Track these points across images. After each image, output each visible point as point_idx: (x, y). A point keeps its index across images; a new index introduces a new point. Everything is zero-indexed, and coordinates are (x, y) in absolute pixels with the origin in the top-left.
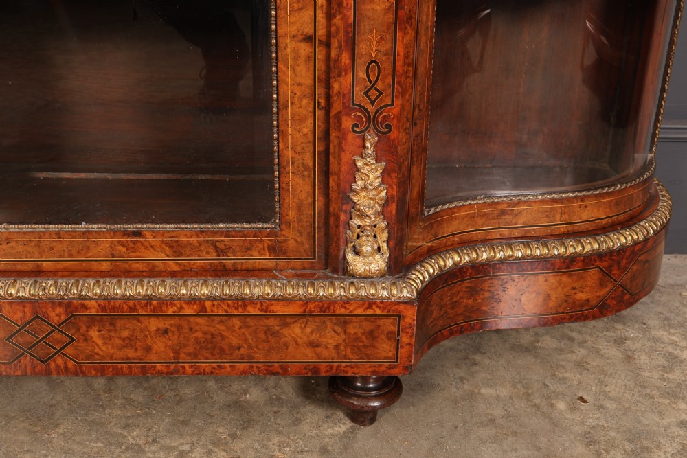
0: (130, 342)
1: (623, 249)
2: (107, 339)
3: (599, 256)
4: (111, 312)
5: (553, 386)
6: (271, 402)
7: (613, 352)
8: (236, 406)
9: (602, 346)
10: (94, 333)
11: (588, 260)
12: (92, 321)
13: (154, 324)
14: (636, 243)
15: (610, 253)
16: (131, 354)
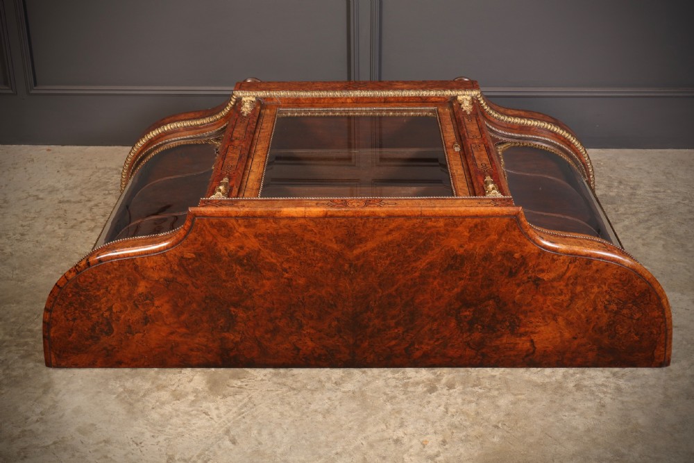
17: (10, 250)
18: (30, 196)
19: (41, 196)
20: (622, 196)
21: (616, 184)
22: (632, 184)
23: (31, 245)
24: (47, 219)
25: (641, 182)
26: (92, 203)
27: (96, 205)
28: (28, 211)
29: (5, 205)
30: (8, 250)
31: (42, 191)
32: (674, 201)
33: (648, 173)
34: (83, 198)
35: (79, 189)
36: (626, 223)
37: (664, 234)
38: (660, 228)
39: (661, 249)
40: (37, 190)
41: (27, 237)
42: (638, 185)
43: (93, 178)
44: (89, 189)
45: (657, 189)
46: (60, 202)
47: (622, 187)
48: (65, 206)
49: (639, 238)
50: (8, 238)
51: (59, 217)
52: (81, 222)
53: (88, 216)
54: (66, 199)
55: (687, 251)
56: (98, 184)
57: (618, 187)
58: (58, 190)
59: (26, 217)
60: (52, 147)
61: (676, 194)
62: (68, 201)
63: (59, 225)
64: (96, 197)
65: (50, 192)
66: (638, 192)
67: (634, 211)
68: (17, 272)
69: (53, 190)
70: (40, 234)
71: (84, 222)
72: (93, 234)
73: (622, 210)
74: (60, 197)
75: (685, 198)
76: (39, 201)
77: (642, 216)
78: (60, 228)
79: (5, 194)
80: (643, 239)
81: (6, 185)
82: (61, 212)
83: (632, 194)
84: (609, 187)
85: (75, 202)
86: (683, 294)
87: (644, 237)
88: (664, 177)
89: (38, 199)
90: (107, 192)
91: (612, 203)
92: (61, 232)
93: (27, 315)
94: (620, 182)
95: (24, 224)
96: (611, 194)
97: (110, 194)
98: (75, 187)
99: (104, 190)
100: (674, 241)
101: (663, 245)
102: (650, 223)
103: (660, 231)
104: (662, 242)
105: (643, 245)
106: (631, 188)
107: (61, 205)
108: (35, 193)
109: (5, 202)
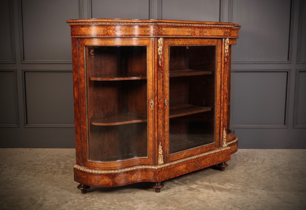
18: (21, 163)
19: (26, 163)
20: (259, 163)
21: (256, 159)
22: (262, 159)
23: (20, 178)
24: (28, 170)
25: (266, 158)
26: (46, 165)
27: (48, 166)
28: (20, 167)
30: (11, 179)
31: (26, 161)
32: (280, 164)
33: (268, 156)
34: (43, 163)
35: (41, 161)
36: (262, 170)
37: (278, 174)
38: (276, 172)
41: (19, 175)
43: (47, 158)
44: (45, 161)
45: (272, 161)
46: (33, 165)
47: (258, 160)
48: (35, 166)
49: (268, 175)
50: (11, 176)
51: (33, 169)
52: (42, 171)
53: (45, 169)
55: (289, 179)
56: (49, 159)
58: (33, 161)
59: (19, 169)
60: (31, 149)
61: (280, 162)
62: (37, 165)
63: (33, 172)
64: (48, 163)
65: (30, 162)
66: (265, 161)
67: (264, 167)
69: (31, 161)
70: (24, 174)
71: (43, 171)
72: (46, 174)
73: (260, 167)
74: (34, 163)
77: (268, 168)
78: (33, 173)
79: (11, 162)
81: (12, 160)
83: (263, 162)
85: (39, 165)
86: (290, 192)
87: (271, 175)
88: (274, 157)
89: (25, 164)
91: (255, 165)
93: (17, 200)
94: (257, 159)
95: (18, 171)
96: (255, 162)
97: (53, 162)
98: (40, 160)
99: (51, 161)
100: (283, 176)
101: (279, 177)
102: (272, 171)
103: (276, 173)
104: (278, 176)
105: (271, 177)
106: (262, 160)
107: (34, 166)
108: (23, 162)
109: (11, 165)
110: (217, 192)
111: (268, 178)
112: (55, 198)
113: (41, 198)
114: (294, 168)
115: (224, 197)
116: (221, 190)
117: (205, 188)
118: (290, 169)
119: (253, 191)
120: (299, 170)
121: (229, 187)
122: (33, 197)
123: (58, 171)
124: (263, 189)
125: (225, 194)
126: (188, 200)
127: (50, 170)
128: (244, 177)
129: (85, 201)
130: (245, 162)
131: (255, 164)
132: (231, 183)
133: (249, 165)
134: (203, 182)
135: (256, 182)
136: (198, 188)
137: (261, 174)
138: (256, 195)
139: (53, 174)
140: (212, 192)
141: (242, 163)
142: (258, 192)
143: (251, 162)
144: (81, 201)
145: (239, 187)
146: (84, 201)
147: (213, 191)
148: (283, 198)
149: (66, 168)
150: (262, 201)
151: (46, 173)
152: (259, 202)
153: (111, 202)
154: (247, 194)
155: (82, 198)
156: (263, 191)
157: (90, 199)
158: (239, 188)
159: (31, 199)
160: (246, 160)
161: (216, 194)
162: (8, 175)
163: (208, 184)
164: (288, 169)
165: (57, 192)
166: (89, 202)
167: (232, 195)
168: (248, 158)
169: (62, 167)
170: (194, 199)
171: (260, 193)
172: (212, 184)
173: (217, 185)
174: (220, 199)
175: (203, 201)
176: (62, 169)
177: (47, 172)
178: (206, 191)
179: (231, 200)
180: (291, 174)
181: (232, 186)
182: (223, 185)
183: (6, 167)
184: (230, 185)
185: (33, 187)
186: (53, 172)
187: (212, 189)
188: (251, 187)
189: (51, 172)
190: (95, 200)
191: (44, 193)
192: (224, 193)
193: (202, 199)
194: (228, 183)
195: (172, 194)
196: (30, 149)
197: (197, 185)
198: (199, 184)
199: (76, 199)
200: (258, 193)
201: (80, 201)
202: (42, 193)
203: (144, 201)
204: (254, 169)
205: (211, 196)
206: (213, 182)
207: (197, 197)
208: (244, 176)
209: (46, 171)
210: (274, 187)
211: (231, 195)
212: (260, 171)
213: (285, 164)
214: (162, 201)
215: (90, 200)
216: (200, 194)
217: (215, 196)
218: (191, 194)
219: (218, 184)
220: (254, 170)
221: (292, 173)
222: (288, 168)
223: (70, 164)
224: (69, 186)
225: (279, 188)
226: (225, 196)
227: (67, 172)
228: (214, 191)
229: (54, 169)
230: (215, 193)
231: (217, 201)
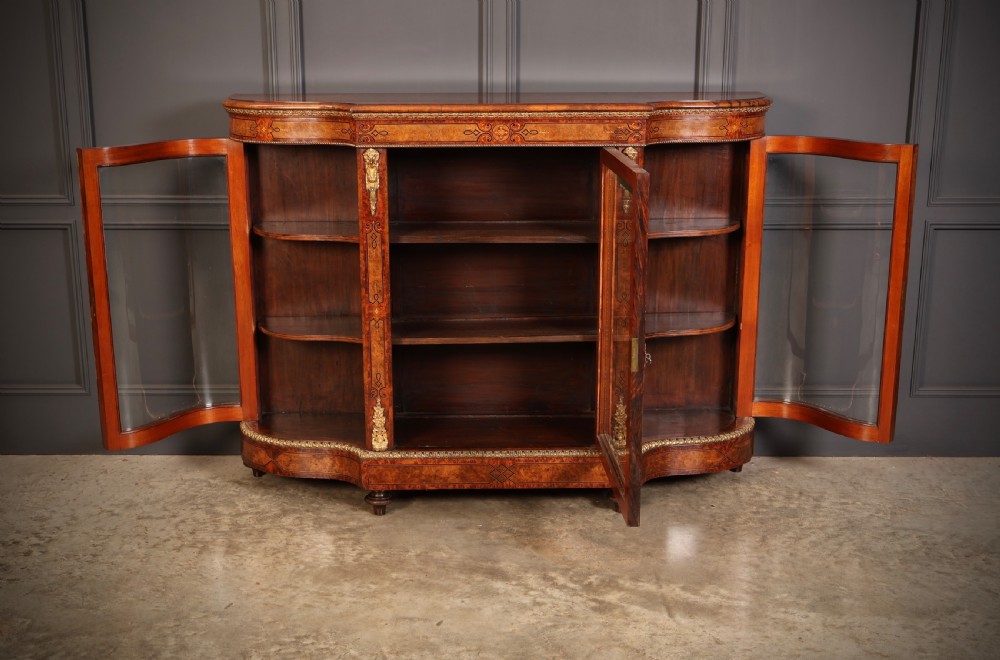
0: (535, 474)
1: (725, 442)
2: (526, 473)
3: (716, 443)
4: (529, 463)
5: (701, 502)
6: (581, 507)
7: (731, 492)
8: (567, 508)
9: (726, 490)
10: (522, 471)
11: (711, 445)
12: (522, 466)
13: (545, 467)
14: (732, 439)
15: (720, 443)
16: (535, 479)
17: (79, 573)
18: (103, 511)
19: (117, 511)
20: (804, 509)
21: (796, 495)
22: (815, 495)
23: (105, 567)
24: (125, 537)
25: (826, 493)
26: (177, 519)
27: (183, 521)
28: (100, 529)
29: (74, 522)
30: (77, 573)
31: (117, 506)
32: (866, 514)
33: (832, 483)
34: (167, 513)
35: (162, 503)
36: (813, 538)
37: (859, 551)
38: (854, 544)
39: (857, 567)
40: (112, 505)
41: (100, 558)
42: (822, 497)
43: (178, 491)
44: (173, 504)
45: (843, 501)
46: (139, 518)
47: (804, 499)
48: (146, 523)
49: (830, 556)
50: (78, 560)
51: (138, 535)
52: (165, 541)
53: (174, 533)
54: (146, 515)
55: (889, 570)
56: (184, 498)
57: (798, 499)
58: (136, 505)
59: (99, 536)
60: (129, 457)
61: (868, 507)
62: (149, 517)
63: (139, 544)
64: (182, 512)
65: (128, 507)
66: (823, 504)
67: (820, 525)
68: (88, 598)
69: (131, 505)
70: (116, 554)
71: (168, 540)
72: (180, 553)
73: (806, 524)
74: (139, 512)
75: (878, 511)
76: (114, 517)
77: (830, 531)
78: (140, 548)
79: (73, 510)
80: (835, 557)
81: (74, 500)
82: (140, 530)
83: (816, 507)
84: (789, 498)
85: (157, 518)
86: (890, 618)
87: (836, 554)
88: (851, 488)
89: (113, 515)
90: (195, 507)
91: (794, 517)
92: (141, 552)
93: (101, 648)
94: (801, 493)
95: (96, 543)
96: (792, 506)
97: (198, 509)
98: (157, 502)
99: (191, 504)
100: (872, 559)
101: (860, 564)
102: (841, 539)
103: (854, 548)
104: (858, 560)
105: (836, 563)
106: (816, 500)
107: (140, 522)
108: (108, 509)
109: (74, 518)
110: (678, 617)
111: (827, 567)
112: (212, 643)
113: (172, 641)
114: (906, 529)
115: (700, 636)
116: (691, 610)
117: (644, 605)
118: (894, 534)
119: (782, 616)
120: (920, 537)
121: (713, 600)
122: (148, 639)
123: (214, 540)
124: (813, 608)
125: (702, 627)
126: (593, 647)
127: (190, 538)
128: (758, 563)
129: (299, 652)
130: (764, 506)
131: (794, 514)
132: (721, 586)
133: (775, 518)
134: (638, 581)
135: (793, 581)
136: (626, 605)
137: (808, 550)
138: (790, 629)
139: (200, 553)
140: (662, 617)
141: (754, 509)
142: (797, 619)
143: (782, 505)
144: (289, 650)
145: (743, 599)
146: (294, 653)
147: (665, 615)
148: (869, 640)
149: (237, 531)
150: (808, 649)
151: (178, 549)
152: (797, 653)
153: (372, 654)
154: (766, 624)
155: (288, 640)
156: (812, 615)
157: (313, 644)
158: (743, 604)
159: (143, 644)
160: (765, 498)
161: (674, 625)
162: (68, 556)
163: (651, 587)
164: (888, 534)
165: (215, 619)
166: (311, 655)
167: (722, 628)
168: (773, 489)
169: (225, 528)
170: (613, 643)
171: (804, 620)
172: (665, 590)
173: (678, 591)
174: (685, 644)
175: (638, 651)
176: (225, 533)
177: (182, 545)
178: (648, 614)
179: (718, 647)
180: (897, 552)
181: (723, 597)
182: (696, 592)
183: (58, 528)
184: (717, 594)
185: (143, 600)
186: (200, 545)
187: (663, 608)
188: (776, 600)
189: (193, 546)
190: (327, 649)
191: (177, 623)
192: (700, 621)
193: (635, 645)
194: (710, 584)
195: (549, 624)
196: (123, 457)
197: (622, 593)
198: (628, 590)
199: (272, 645)
200: (795, 623)
201: (283, 651)
202: (172, 624)
203: (468, 651)
204: (790, 534)
205: (660, 632)
206: (669, 582)
207: (620, 636)
208: (760, 558)
209: (179, 543)
210: (845, 600)
211: (717, 630)
212: (805, 542)
213: (881, 515)
214: (521, 651)
215: (312, 648)
216: (627, 625)
217: (670, 632)
218: (604, 625)
219: (684, 589)
220: (790, 538)
221: (899, 549)
222: (889, 530)
223: (246, 513)
224: (248, 595)
225: (857, 603)
226: (700, 632)
227: (241, 546)
228: (671, 615)
229: (201, 536)
230: (671, 623)
231: (678, 649)
